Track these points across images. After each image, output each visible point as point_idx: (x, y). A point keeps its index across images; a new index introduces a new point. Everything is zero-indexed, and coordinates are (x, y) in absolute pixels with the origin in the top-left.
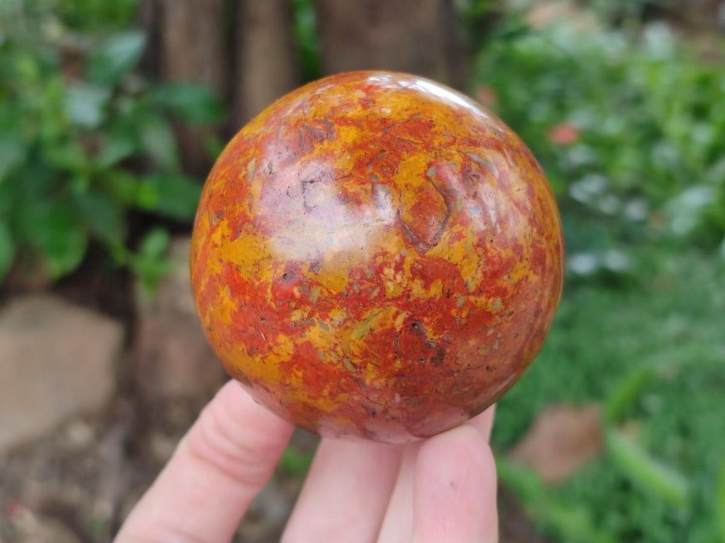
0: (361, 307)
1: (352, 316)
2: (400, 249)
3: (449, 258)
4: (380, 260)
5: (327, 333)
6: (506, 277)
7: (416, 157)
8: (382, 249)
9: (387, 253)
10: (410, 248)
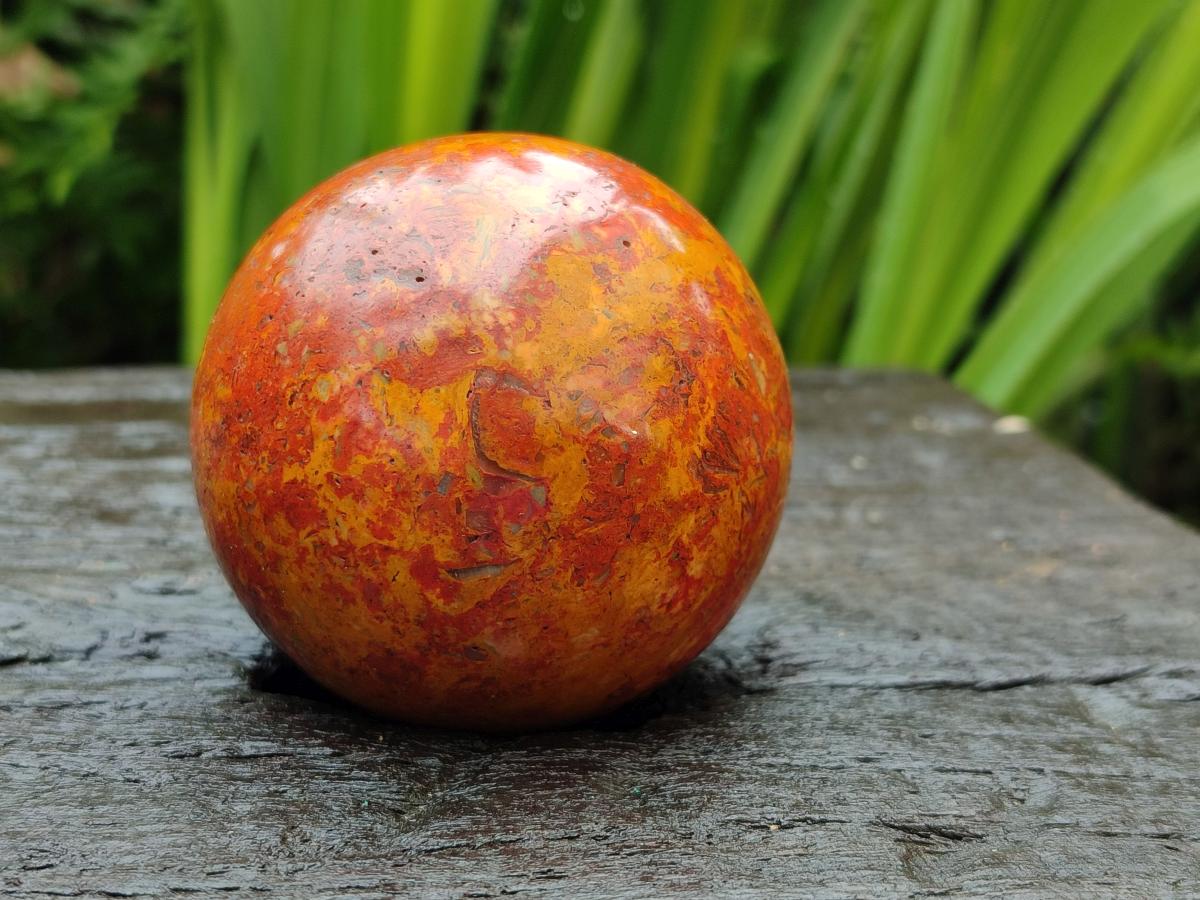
3: (438, 391)
4: (530, 324)
6: (337, 434)
7: (572, 503)
8: (537, 341)
9: (526, 340)
10: (502, 367)
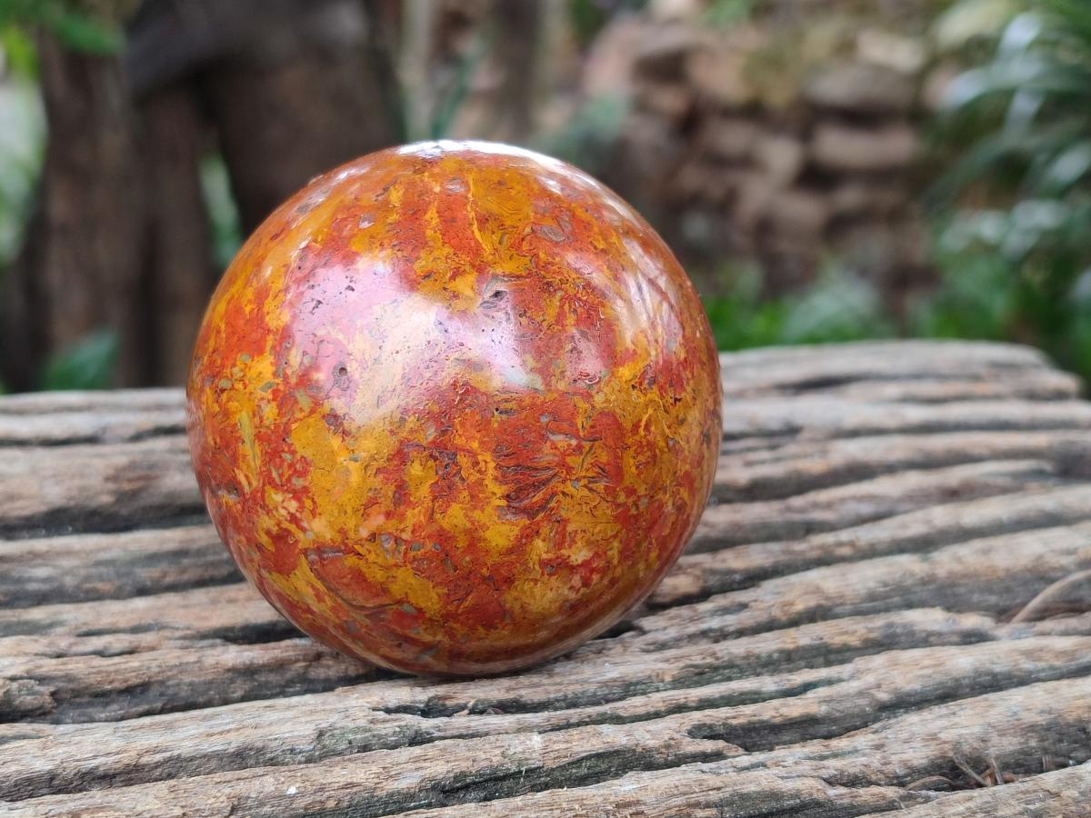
0: (267, 447)
1: (263, 430)
2: (314, 533)
5: (261, 384)
